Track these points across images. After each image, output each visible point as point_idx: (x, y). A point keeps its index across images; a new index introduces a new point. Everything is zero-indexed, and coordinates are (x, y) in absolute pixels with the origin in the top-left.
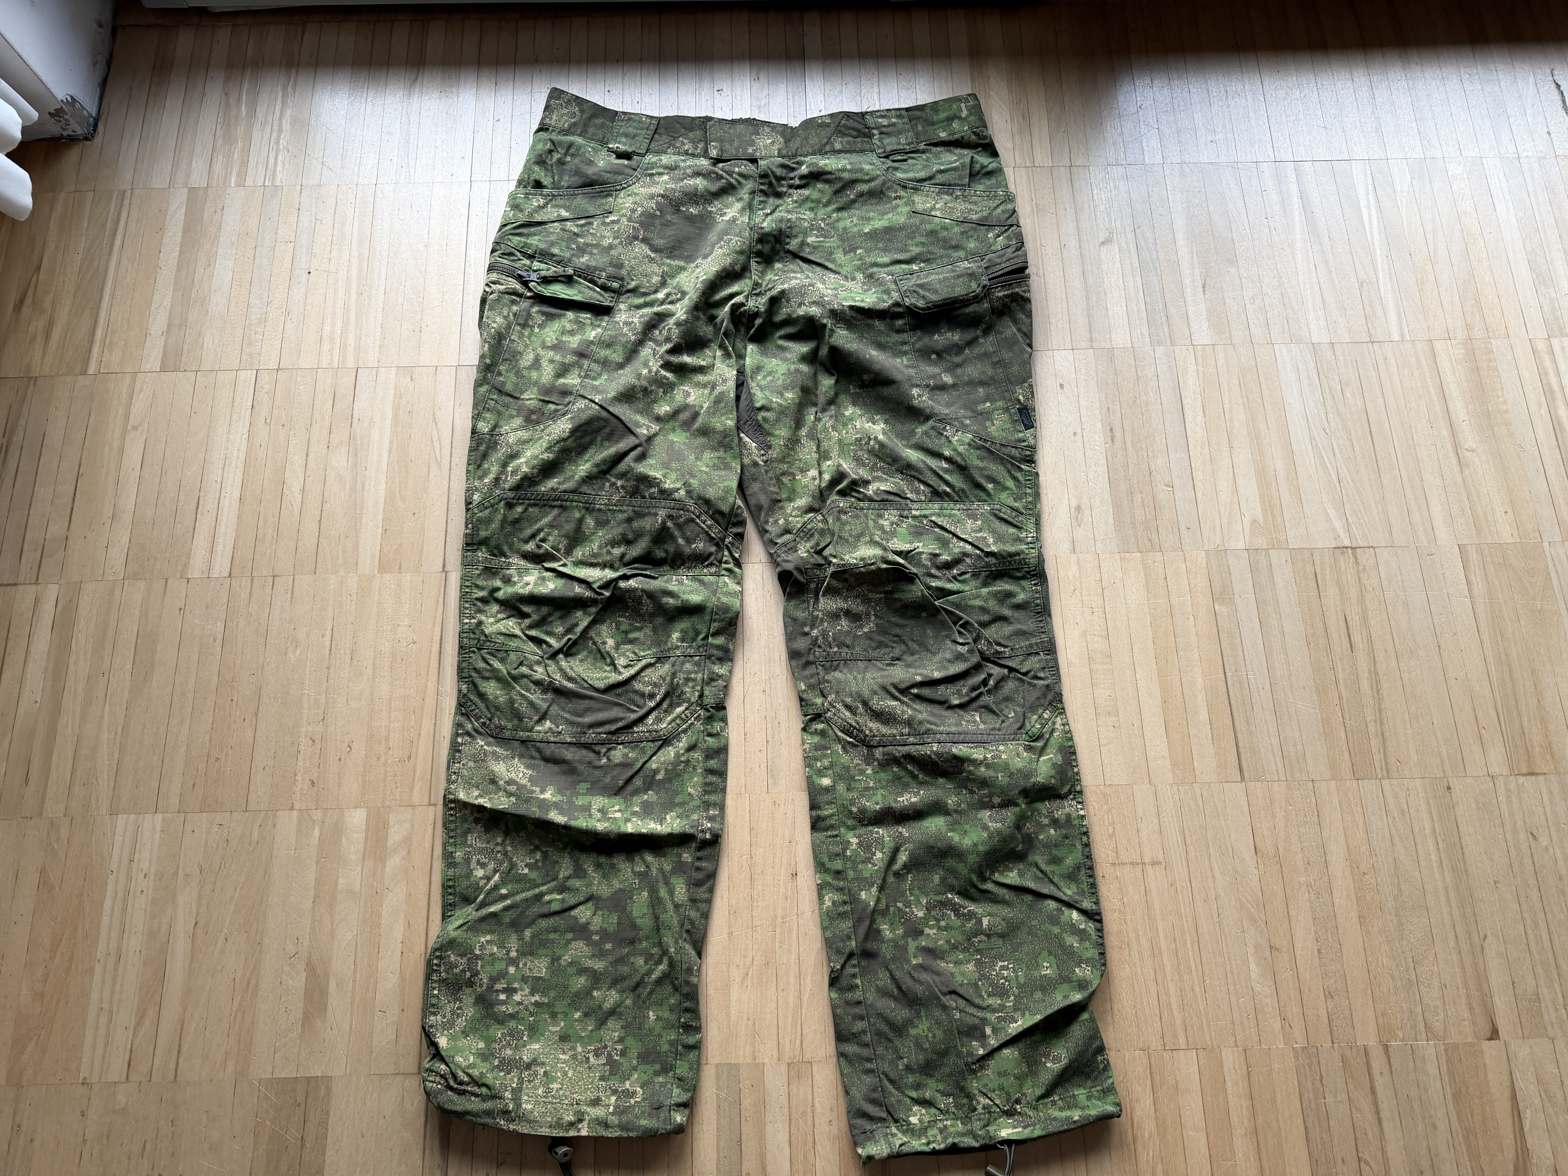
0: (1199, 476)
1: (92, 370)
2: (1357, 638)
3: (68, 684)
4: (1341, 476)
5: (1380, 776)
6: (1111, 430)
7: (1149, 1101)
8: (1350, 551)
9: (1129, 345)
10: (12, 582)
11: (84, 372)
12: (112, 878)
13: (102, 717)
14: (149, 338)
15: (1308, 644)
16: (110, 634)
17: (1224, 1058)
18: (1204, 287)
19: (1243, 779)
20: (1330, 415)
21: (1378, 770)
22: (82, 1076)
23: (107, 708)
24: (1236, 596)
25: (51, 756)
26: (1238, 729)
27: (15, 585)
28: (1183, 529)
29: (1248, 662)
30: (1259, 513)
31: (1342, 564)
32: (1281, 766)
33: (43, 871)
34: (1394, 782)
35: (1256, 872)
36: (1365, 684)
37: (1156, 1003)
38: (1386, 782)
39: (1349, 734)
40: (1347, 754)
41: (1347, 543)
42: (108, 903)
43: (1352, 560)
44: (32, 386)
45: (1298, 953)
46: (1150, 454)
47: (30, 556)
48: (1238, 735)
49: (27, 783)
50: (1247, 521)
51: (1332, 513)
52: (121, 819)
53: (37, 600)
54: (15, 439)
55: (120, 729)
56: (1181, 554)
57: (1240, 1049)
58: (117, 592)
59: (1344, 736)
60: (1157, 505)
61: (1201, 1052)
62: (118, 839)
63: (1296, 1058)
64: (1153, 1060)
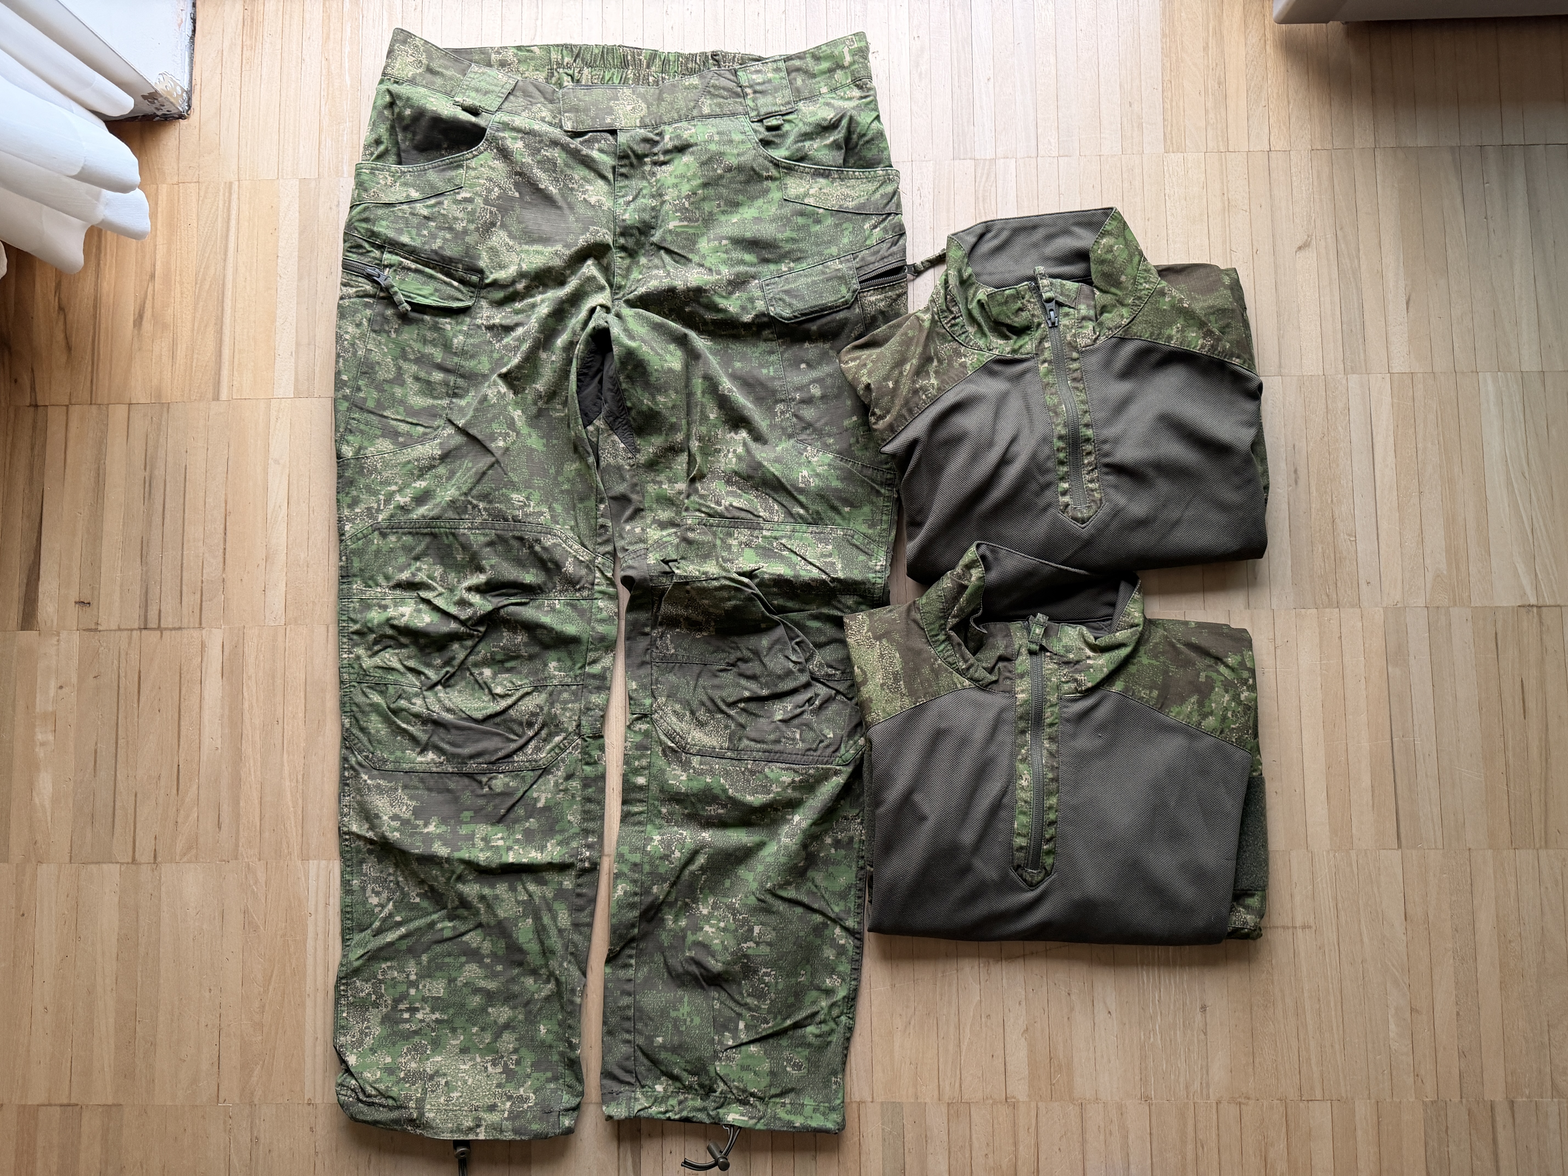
0: (1384, 525)
1: (224, 396)
2: (1531, 705)
3: (245, 732)
4: (1536, 525)
5: (1538, 846)
6: (1296, 471)
7: (1283, 1145)
8: (1535, 609)
9: (1321, 373)
10: (177, 625)
11: (216, 398)
12: (311, 921)
13: (282, 765)
14: (278, 358)
15: (1480, 709)
16: (279, 681)
17: (1357, 1109)
18: (1408, 303)
19: (1400, 846)
20: (1531, 456)
21: (1537, 840)
22: (306, 1098)
23: (285, 756)
24: (1412, 657)
25: (238, 803)
26: (1399, 797)
27: (180, 628)
28: (1363, 583)
29: (1416, 728)
30: (1443, 566)
31: (1525, 624)
32: (1439, 834)
33: (245, 912)
34: (1551, 852)
35: (1404, 938)
36: (1535, 752)
37: (1296, 1058)
38: (1543, 853)
39: (1512, 803)
40: (1507, 824)
41: (1533, 601)
42: (310, 943)
43: (1536, 620)
44: (165, 414)
45: (1437, 1015)
46: (1335, 500)
47: (190, 600)
48: (1400, 802)
49: (220, 828)
50: (1429, 576)
51: (1521, 568)
52: (313, 864)
53: (203, 645)
54: (156, 473)
55: (300, 777)
56: (1358, 611)
57: (1373, 1101)
58: (280, 638)
59: (1505, 804)
60: (1338, 555)
61: (1335, 1103)
62: (312, 883)
63: (1425, 1111)
64: (1289, 1109)
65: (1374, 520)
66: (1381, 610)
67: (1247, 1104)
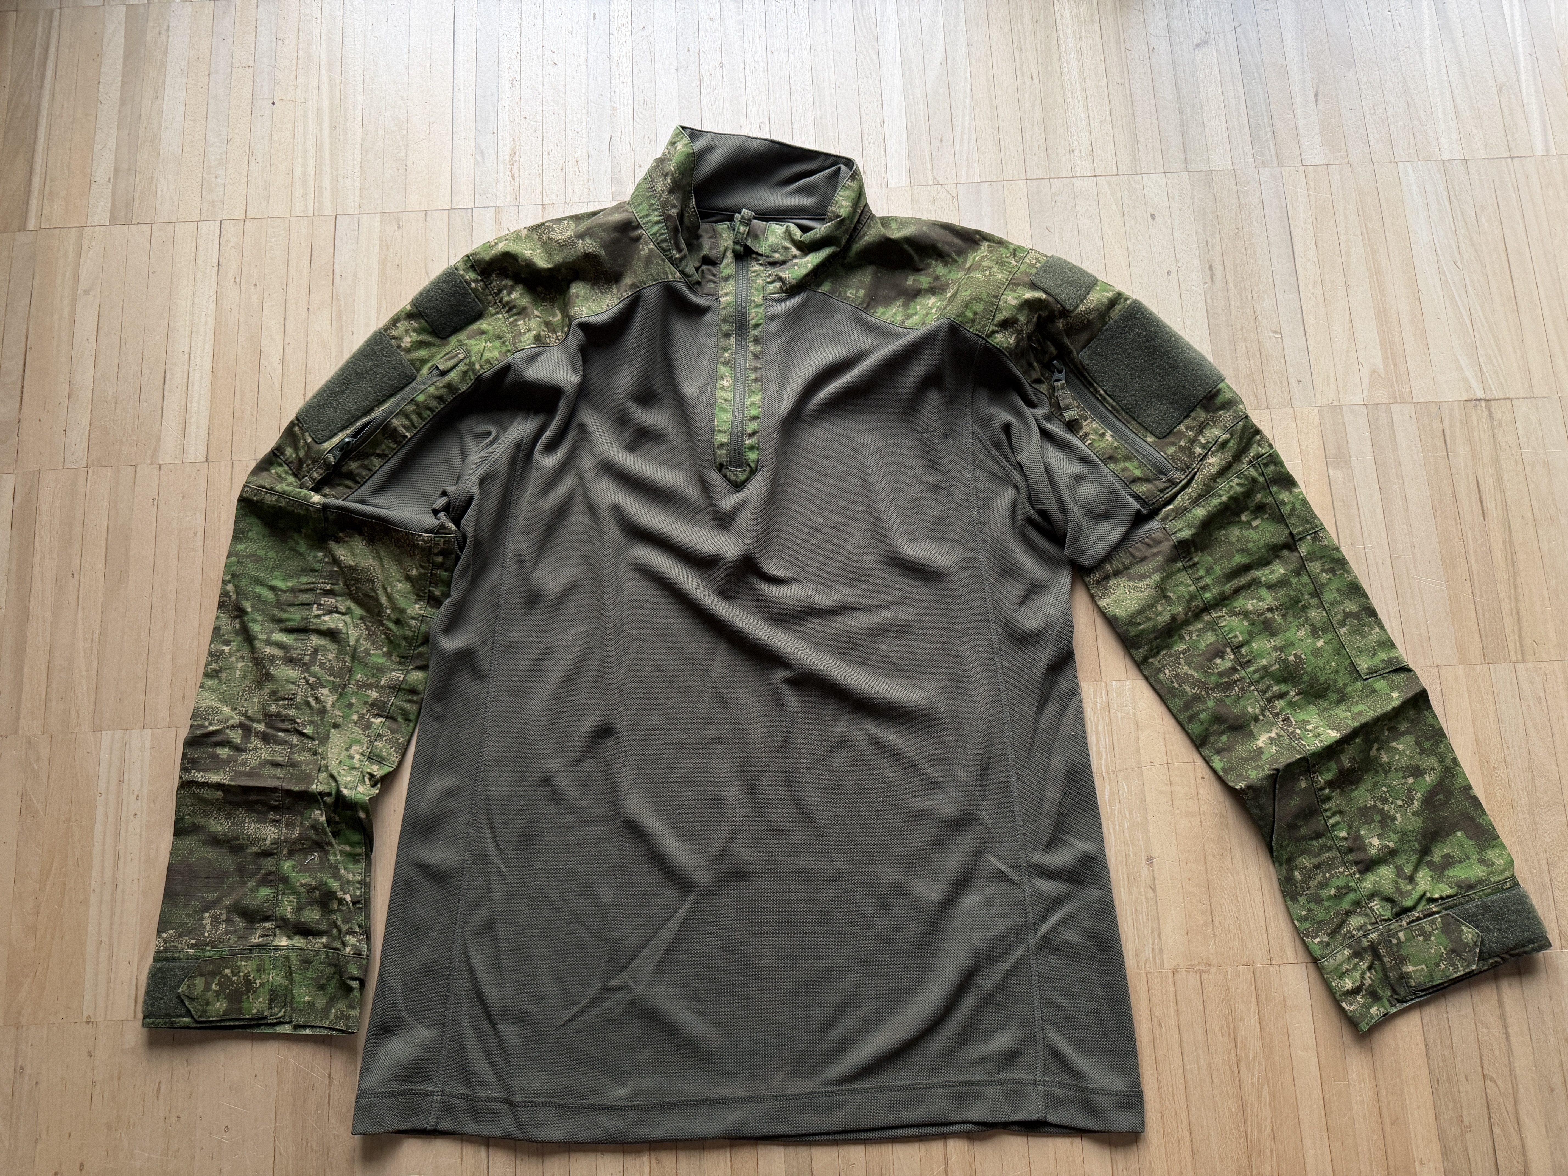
65: (1300, 316)
66: (1316, 409)
67: (1208, 972)
